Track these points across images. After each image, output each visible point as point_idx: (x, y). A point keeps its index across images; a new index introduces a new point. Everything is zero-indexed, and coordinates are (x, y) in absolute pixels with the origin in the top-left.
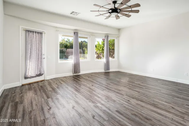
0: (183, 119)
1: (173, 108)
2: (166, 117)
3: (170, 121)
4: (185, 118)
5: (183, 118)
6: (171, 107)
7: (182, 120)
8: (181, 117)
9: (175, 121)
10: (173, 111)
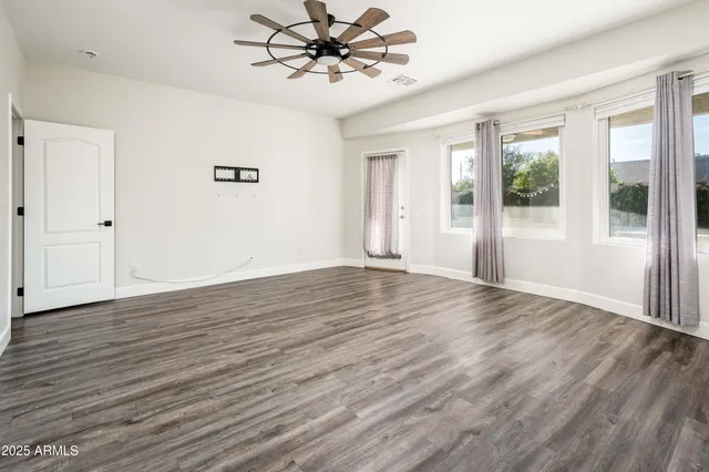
0: (73, 414)
1: (129, 422)
2: (117, 387)
3: (100, 387)
4: (70, 419)
5: (75, 416)
6: (136, 419)
7: (75, 410)
8: (83, 414)
9: (91, 394)
10: (118, 412)
